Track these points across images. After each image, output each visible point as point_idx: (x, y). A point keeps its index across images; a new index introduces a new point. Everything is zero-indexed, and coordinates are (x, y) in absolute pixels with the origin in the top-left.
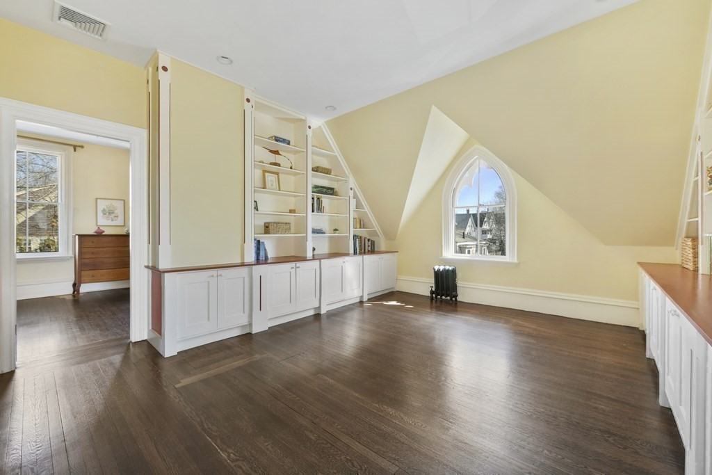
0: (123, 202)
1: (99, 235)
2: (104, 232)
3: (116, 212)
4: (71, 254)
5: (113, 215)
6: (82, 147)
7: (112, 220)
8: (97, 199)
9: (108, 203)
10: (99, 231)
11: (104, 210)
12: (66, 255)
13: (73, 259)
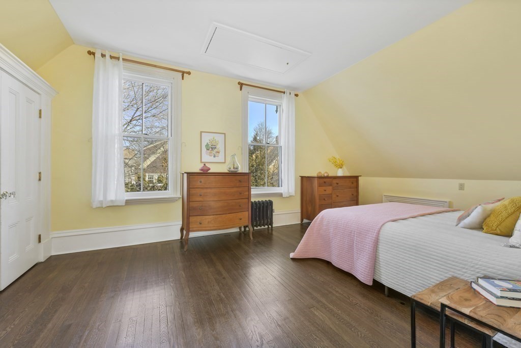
0: (224, 135)
1: (205, 173)
2: (209, 169)
3: (218, 147)
4: (179, 195)
5: (216, 150)
6: (189, 73)
7: (214, 156)
8: (201, 132)
9: (211, 136)
10: (205, 168)
11: (207, 145)
12: (175, 196)
13: (181, 199)
